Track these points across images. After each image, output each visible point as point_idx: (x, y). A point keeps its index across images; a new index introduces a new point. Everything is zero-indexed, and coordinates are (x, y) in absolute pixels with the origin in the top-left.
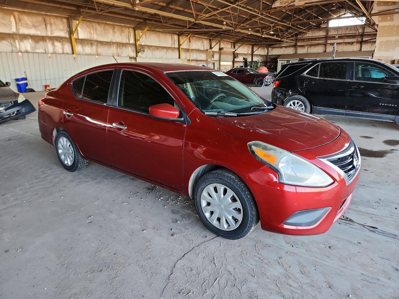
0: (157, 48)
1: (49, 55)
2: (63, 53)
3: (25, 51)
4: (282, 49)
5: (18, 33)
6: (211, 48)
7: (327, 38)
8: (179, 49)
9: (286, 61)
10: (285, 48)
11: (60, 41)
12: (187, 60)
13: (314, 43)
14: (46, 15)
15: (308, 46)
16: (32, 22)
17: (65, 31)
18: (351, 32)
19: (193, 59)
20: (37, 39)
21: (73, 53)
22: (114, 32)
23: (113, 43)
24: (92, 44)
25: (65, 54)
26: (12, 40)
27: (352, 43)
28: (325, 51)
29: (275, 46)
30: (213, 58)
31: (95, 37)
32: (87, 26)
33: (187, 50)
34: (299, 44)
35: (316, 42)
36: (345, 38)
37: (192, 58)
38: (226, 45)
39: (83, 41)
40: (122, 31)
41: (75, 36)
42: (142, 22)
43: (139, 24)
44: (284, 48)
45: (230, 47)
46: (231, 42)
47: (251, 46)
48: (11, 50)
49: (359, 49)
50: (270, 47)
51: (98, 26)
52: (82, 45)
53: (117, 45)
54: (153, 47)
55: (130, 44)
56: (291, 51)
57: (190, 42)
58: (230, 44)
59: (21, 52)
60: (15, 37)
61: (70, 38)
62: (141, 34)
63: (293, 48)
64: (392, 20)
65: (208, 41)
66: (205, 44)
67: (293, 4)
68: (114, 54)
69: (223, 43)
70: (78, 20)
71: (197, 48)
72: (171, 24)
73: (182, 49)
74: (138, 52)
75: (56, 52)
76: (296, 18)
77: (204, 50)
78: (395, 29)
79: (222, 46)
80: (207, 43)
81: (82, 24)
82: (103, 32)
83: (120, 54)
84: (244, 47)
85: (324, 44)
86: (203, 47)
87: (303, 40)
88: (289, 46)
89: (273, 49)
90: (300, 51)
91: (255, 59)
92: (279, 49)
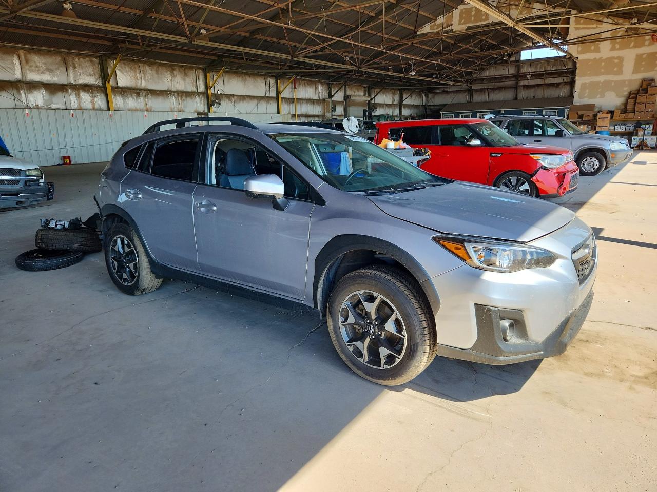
0: (242, 98)
1: (72, 112)
2: (94, 109)
3: (35, 107)
4: (449, 96)
5: (24, 80)
6: (330, 96)
7: (518, 76)
8: (277, 98)
10: (454, 93)
11: (88, 92)
12: (290, 116)
13: (499, 85)
14: (67, 53)
15: (490, 90)
16: (45, 64)
17: (97, 76)
18: (555, 68)
19: (301, 114)
20: (53, 88)
21: (109, 109)
22: (173, 75)
23: (171, 92)
24: (138, 95)
25: (97, 110)
26: (15, 92)
27: (557, 85)
28: (516, 98)
29: (438, 91)
30: (335, 112)
31: (144, 84)
32: (131, 68)
33: (291, 101)
34: (475, 87)
35: (502, 84)
36: (547, 76)
37: (298, 113)
38: (356, 91)
39: (124, 90)
40: (186, 75)
41: (112, 82)
42: (215, 60)
43: (211, 63)
44: (451, 94)
45: (362, 94)
46: (364, 87)
47: (398, 92)
48: (14, 106)
49: (569, 94)
50: (430, 94)
51: (147, 68)
52: (123, 96)
53: (178, 95)
54: (235, 97)
55: (198, 93)
56: (462, 98)
57: (295, 88)
58: (363, 90)
59: (29, 108)
60: (19, 86)
61: (104, 86)
62: (215, 77)
63: (466, 93)
64: (597, 50)
65: (325, 86)
66: (320, 91)
67: (449, 28)
68: (174, 108)
69: (351, 89)
70: (116, 59)
71: (307, 97)
72: (264, 63)
73: (282, 98)
74: (212, 106)
75: (83, 107)
77: (319, 100)
78: (603, 64)
79: (349, 92)
80: (325, 90)
81: (123, 65)
82: (156, 75)
83: (183, 108)
84: (387, 94)
85: (514, 87)
86: (318, 95)
87: (482, 80)
88: (460, 90)
89: (436, 96)
90: (477, 98)
91: (406, 112)
92: (444, 96)
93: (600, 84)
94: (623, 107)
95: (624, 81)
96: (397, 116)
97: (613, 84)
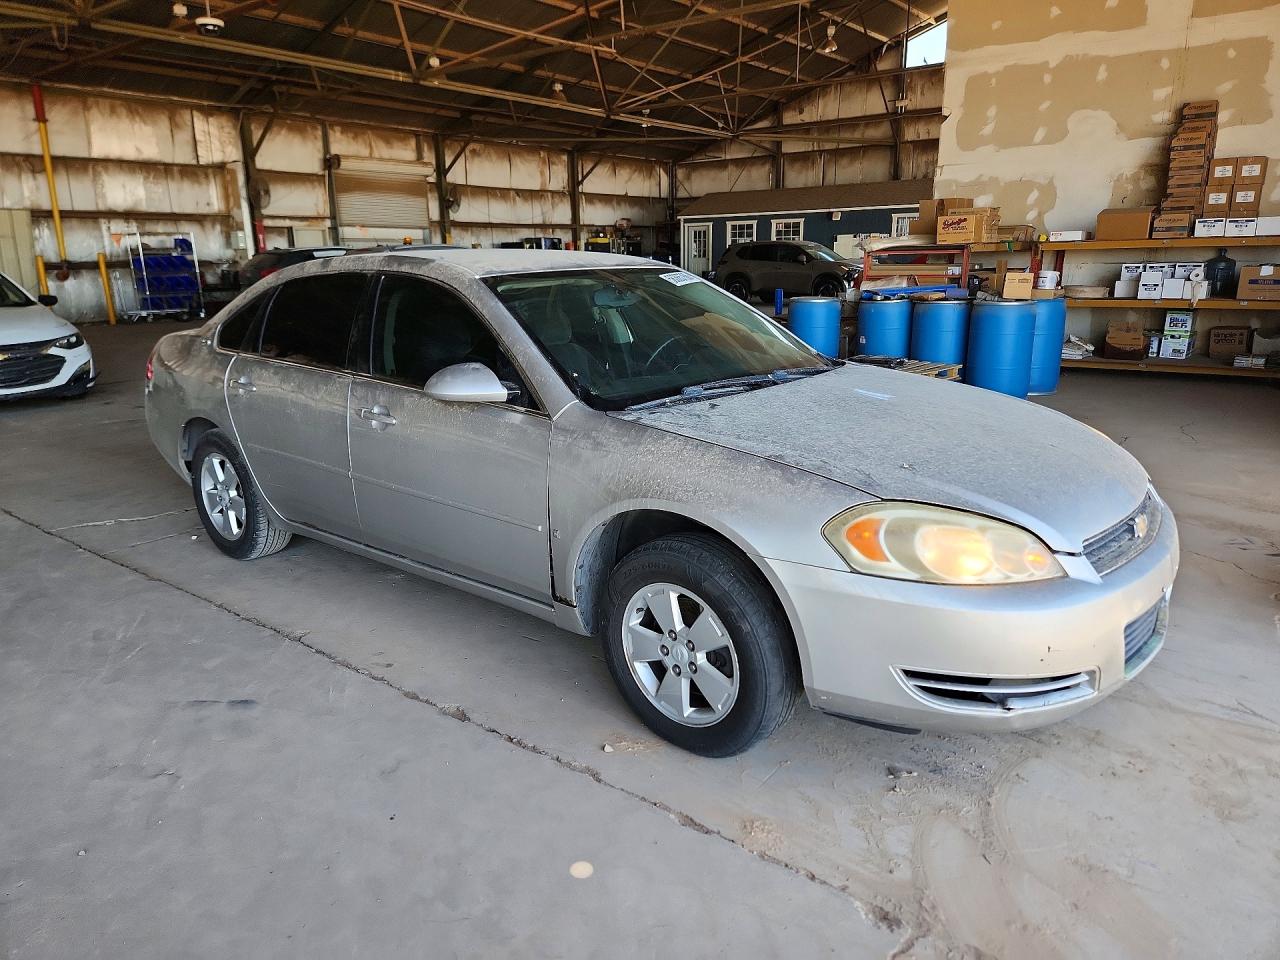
6: (249, 153)
7: (896, 119)
9: (711, 224)
10: (737, 166)
13: (850, 141)
15: (828, 157)
19: (102, 207)
28: (896, 175)
29: (699, 159)
33: (31, 163)
34: (790, 147)
35: (857, 135)
44: (731, 168)
45: (411, 155)
46: (417, 135)
47: (565, 158)
50: (681, 166)
56: (758, 178)
57: (41, 118)
58: (413, 143)
63: (767, 167)
65: (222, 120)
66: (198, 137)
69: (354, 138)
71: (130, 154)
76: (777, 43)
77: (199, 166)
79: (335, 149)
80: (220, 135)
84: (517, 161)
85: (891, 147)
86: (189, 149)
87: (805, 129)
88: (752, 158)
89: (695, 176)
90: (796, 178)
91: (594, 215)
92: (713, 173)
93: (1047, 78)
94: (1148, 183)
95: (1155, 57)
96: (562, 227)
97: (1102, 74)
